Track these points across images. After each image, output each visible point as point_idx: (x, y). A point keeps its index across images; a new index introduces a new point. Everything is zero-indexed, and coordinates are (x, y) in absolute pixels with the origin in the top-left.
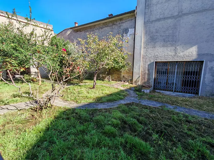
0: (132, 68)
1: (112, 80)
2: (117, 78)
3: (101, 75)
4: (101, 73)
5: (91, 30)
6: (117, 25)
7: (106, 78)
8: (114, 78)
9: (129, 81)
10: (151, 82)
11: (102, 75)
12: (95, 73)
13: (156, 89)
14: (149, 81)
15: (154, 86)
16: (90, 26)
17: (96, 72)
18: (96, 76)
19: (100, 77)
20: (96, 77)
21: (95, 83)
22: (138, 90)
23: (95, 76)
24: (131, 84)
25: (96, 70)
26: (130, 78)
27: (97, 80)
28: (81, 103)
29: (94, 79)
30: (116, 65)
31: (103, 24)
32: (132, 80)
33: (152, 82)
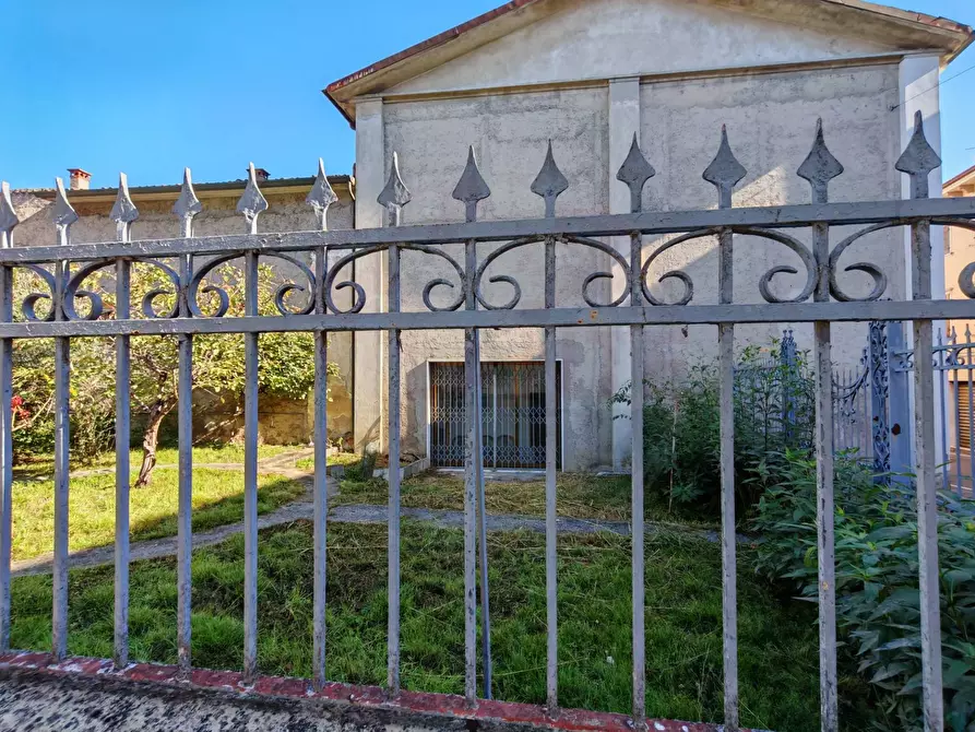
0: (350, 385)
1: (267, 442)
2: (287, 430)
3: (211, 425)
4: (210, 413)
5: (161, 217)
6: (284, 214)
7: (237, 436)
8: (273, 433)
9: (338, 439)
10: (420, 438)
11: (217, 424)
13: (441, 464)
14: (415, 435)
15: (433, 452)
16: (156, 201)
18: (156, 428)
19: (206, 431)
20: (155, 435)
21: (148, 460)
23: (150, 428)
24: (346, 454)
25: (160, 402)
26: (343, 430)
29: (145, 444)
30: (275, 377)
31: (224, 200)
32: (349, 436)
33: (424, 437)
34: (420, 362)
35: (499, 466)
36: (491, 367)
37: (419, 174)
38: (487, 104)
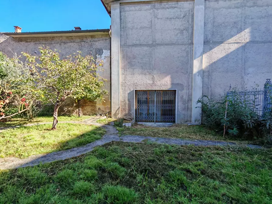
0: (110, 97)
1: (84, 114)
2: (90, 111)
3: (65, 109)
4: (65, 106)
5: (47, 42)
6: (87, 42)
7: (74, 113)
8: (85, 112)
9: (106, 114)
10: (132, 113)
11: (67, 109)
12: (56, 105)
13: (138, 121)
14: (131, 112)
15: (136, 118)
16: (44, 37)
17: (58, 105)
18: (57, 110)
19: (64, 111)
20: (57, 112)
21: (55, 121)
22: (118, 124)
23: (55, 110)
24: (109, 118)
25: (58, 102)
26: (108, 111)
27: (59, 115)
28: (30, 157)
29: (54, 115)
30: (88, 94)
31: (67, 37)
32: (110, 113)
33: (133, 113)
34: (132, 90)
35: (156, 122)
36: (154, 92)
37: (132, 29)
38: (154, 6)
